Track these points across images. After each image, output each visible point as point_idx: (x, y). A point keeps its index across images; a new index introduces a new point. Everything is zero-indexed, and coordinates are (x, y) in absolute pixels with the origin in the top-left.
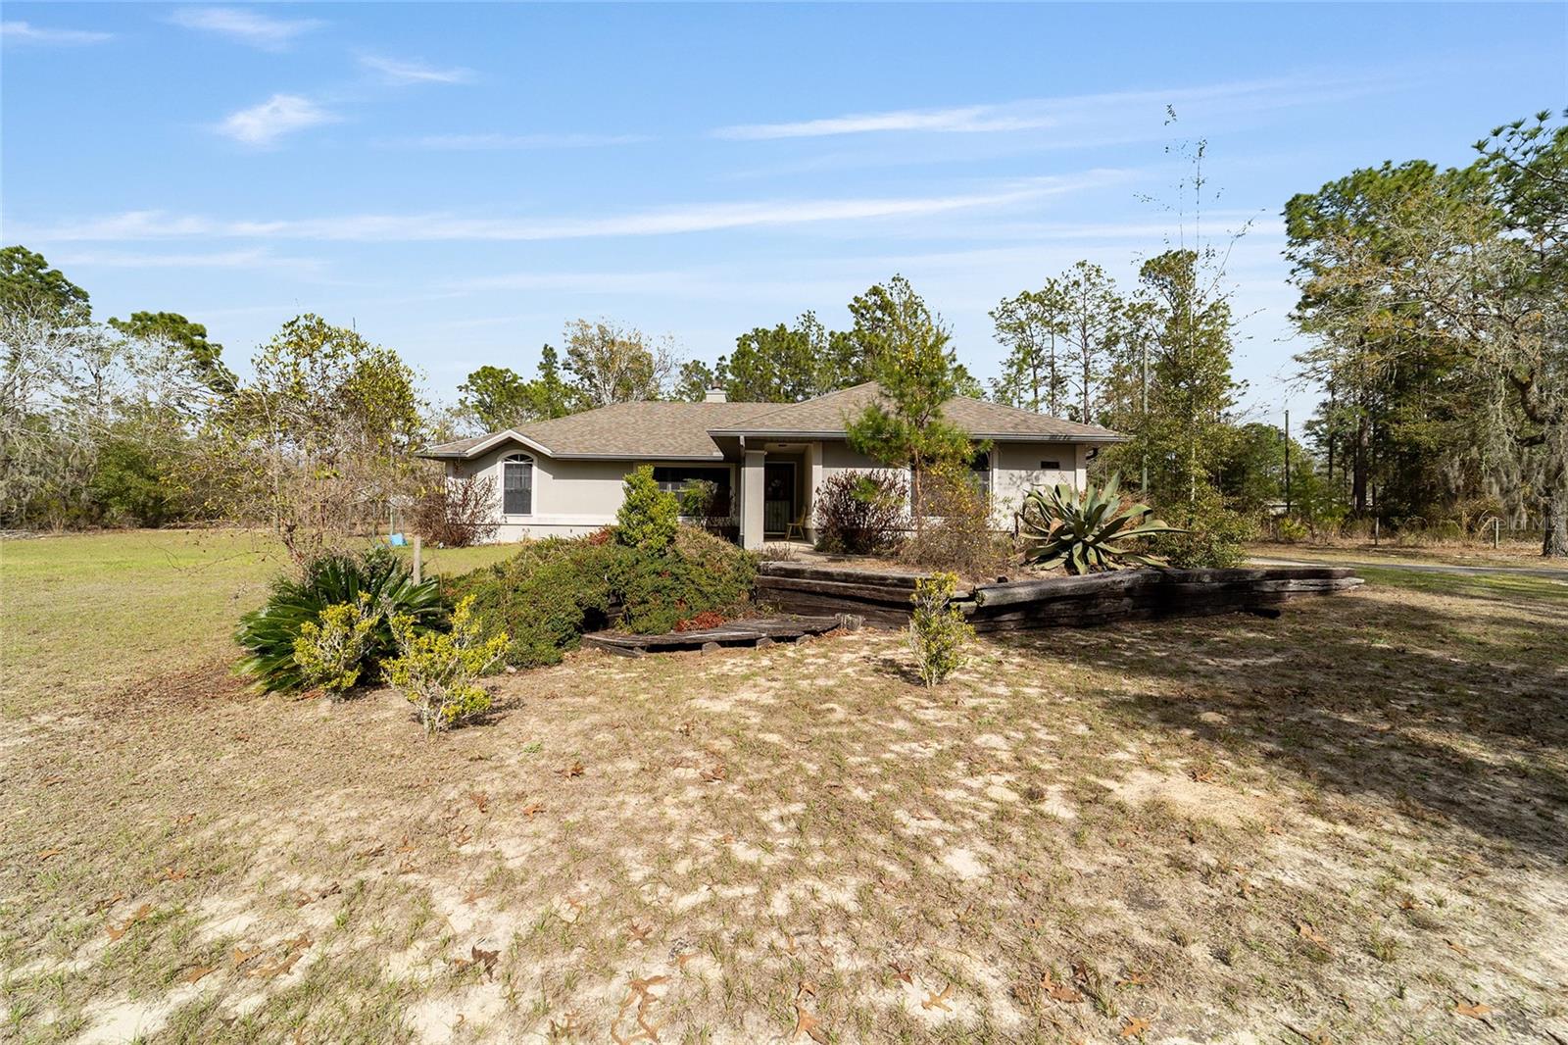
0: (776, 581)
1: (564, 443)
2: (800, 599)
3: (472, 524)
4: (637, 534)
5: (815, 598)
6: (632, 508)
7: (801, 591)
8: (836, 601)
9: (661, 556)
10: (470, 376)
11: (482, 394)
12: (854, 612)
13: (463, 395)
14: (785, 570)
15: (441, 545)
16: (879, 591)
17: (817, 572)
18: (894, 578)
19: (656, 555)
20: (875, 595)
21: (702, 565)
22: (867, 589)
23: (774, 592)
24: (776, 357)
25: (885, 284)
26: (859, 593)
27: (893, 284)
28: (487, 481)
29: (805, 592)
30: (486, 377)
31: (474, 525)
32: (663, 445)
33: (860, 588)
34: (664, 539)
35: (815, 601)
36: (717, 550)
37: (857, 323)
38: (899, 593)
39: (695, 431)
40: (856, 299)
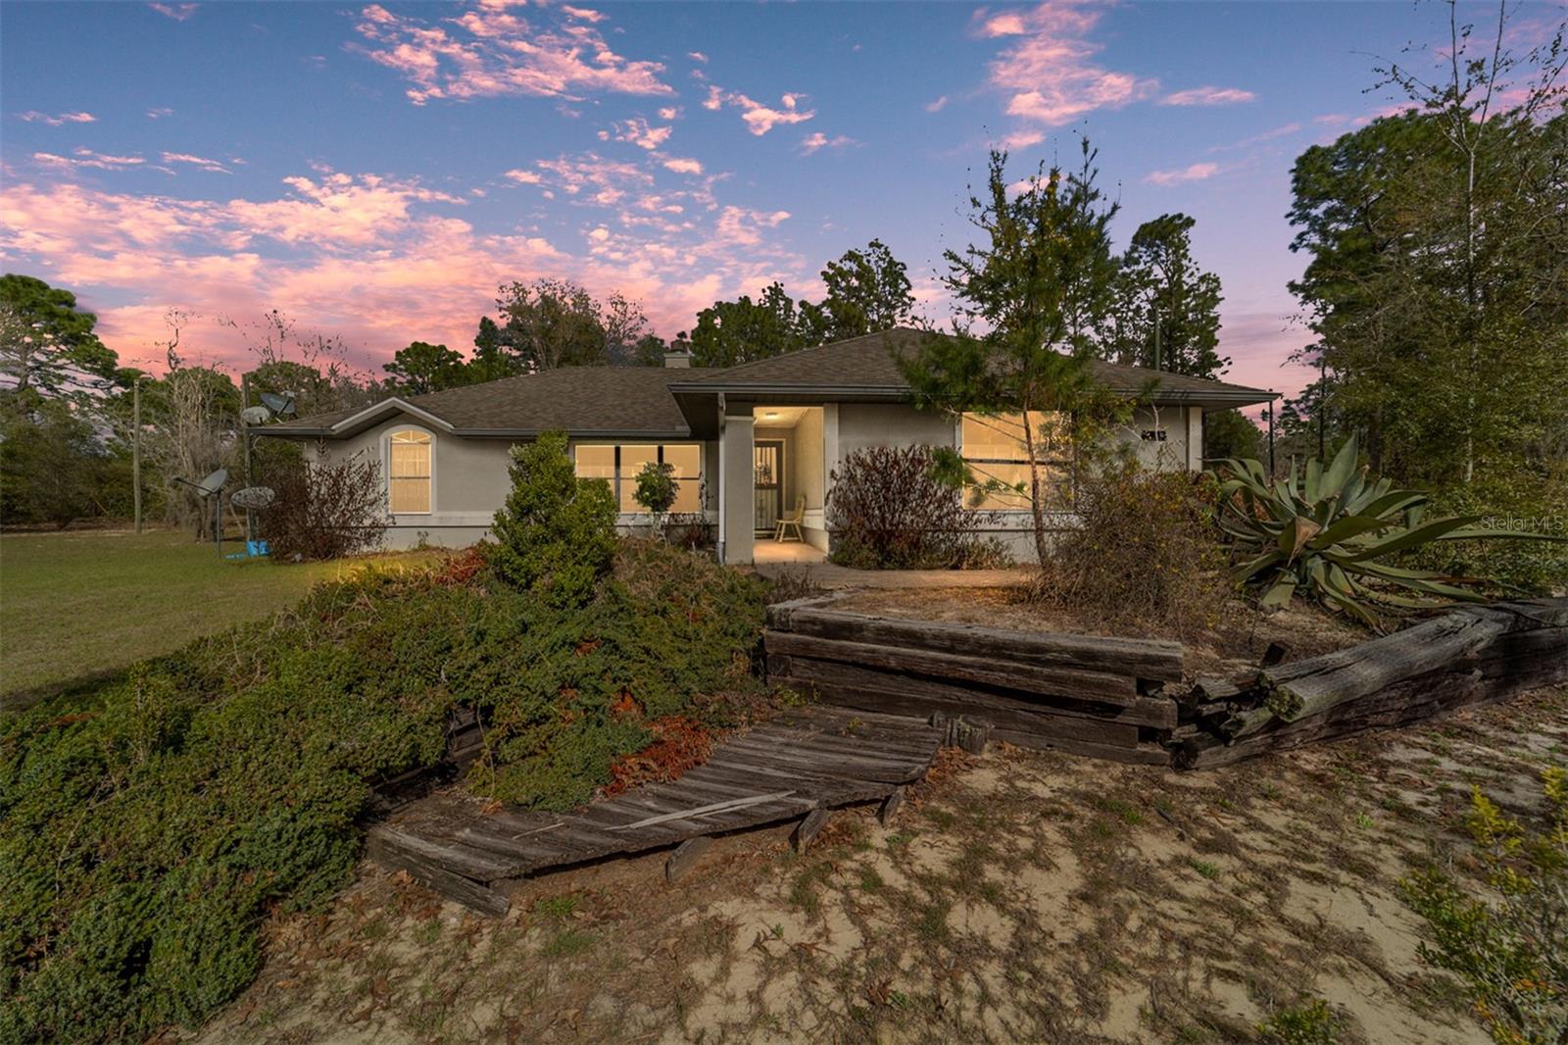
0: (807, 644)
1: (474, 417)
2: (851, 679)
3: (345, 527)
4: (532, 562)
5: (883, 678)
6: (522, 509)
7: (855, 664)
8: (929, 686)
9: (583, 604)
10: (398, 354)
11: (412, 374)
12: (969, 709)
13: (389, 375)
14: (823, 622)
15: (298, 557)
16: (1030, 674)
17: (890, 631)
18: (1065, 650)
19: (573, 603)
20: (1021, 682)
21: (664, 612)
22: (1002, 669)
23: (802, 663)
24: (742, 332)
25: (863, 249)
26: (982, 676)
27: (870, 251)
28: (366, 468)
29: (865, 666)
30: (418, 355)
31: (349, 529)
32: (608, 418)
33: (984, 667)
34: (588, 571)
35: (886, 686)
36: (689, 579)
37: (831, 292)
38: (1080, 683)
39: (651, 400)
40: (831, 265)
